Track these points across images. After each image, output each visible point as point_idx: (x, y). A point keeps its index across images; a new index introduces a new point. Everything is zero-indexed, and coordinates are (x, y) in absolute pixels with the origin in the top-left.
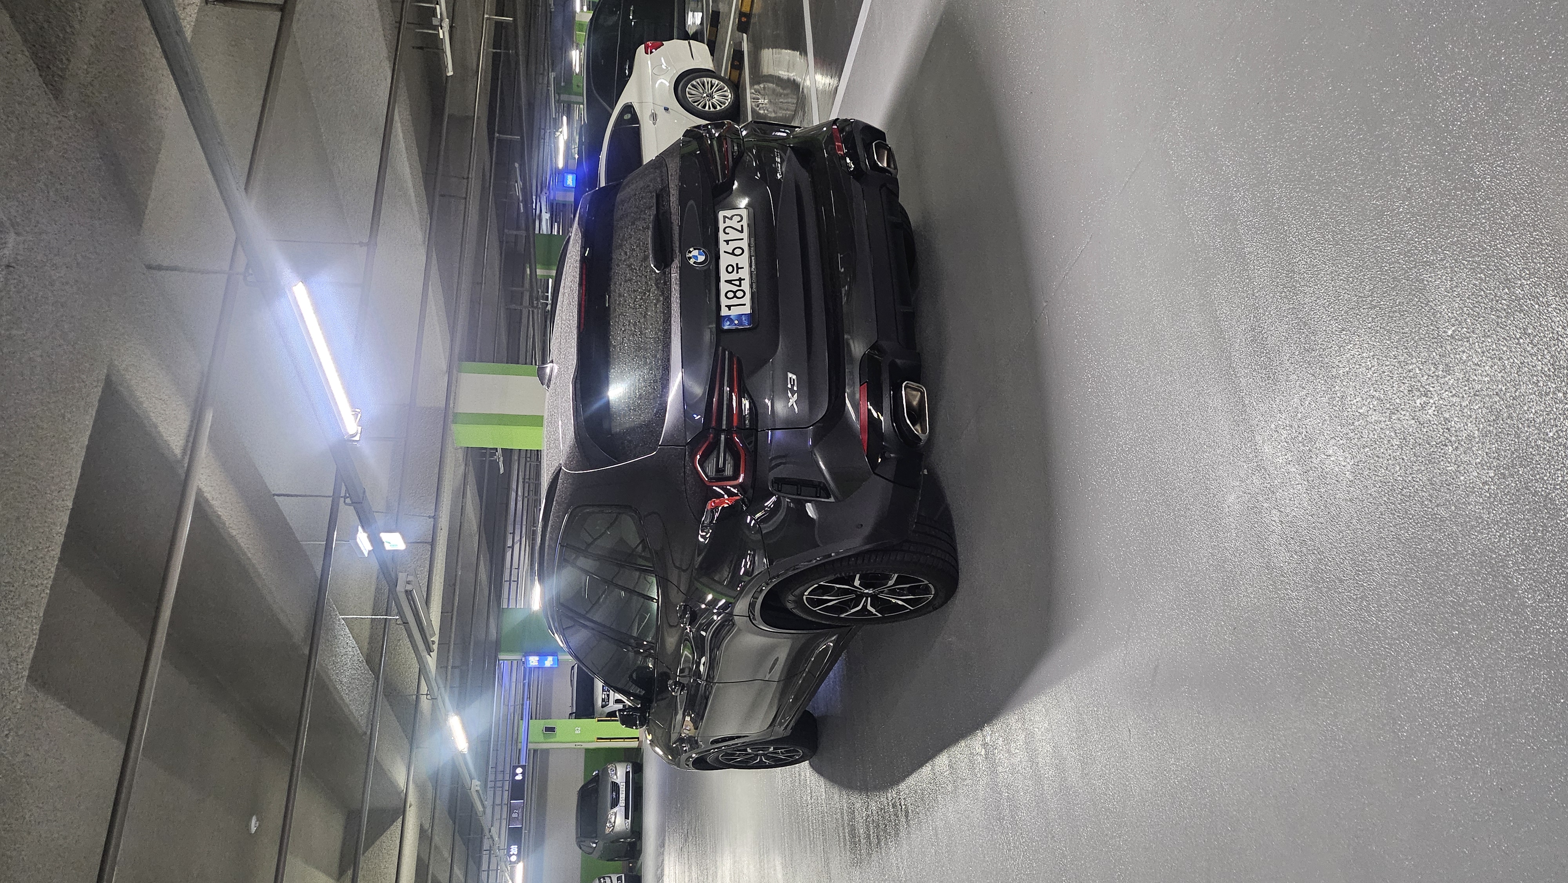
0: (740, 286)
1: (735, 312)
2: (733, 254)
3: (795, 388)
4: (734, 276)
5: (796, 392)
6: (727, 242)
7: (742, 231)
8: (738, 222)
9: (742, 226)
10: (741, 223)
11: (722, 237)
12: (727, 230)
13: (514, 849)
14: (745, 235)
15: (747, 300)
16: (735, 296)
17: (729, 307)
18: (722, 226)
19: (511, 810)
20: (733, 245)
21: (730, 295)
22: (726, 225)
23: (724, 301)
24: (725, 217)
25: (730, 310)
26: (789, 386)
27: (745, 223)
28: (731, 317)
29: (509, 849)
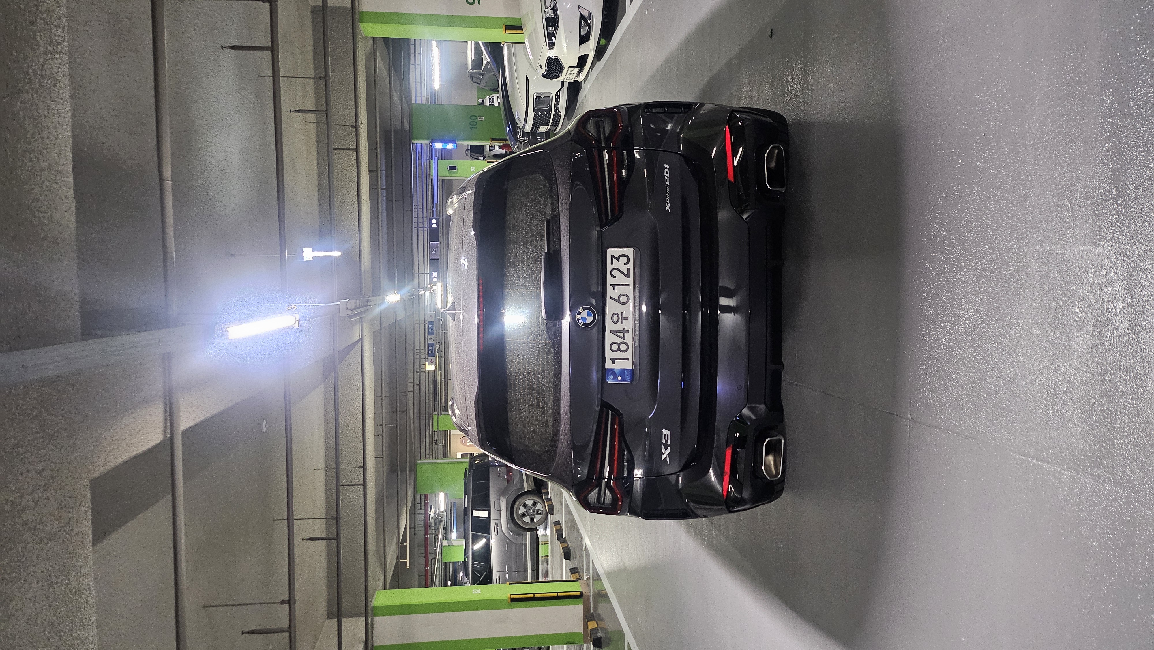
0: (624, 338)
1: (619, 365)
2: (618, 301)
3: (669, 443)
4: (618, 327)
5: (669, 446)
6: (613, 286)
7: (627, 276)
8: (625, 264)
9: (628, 269)
10: (628, 266)
11: (609, 280)
12: (615, 273)
13: (435, 274)
14: (630, 281)
15: (629, 354)
16: (619, 349)
17: (613, 360)
18: (609, 267)
19: (430, 248)
20: (619, 290)
21: (615, 347)
22: (613, 266)
23: (609, 354)
24: (612, 256)
25: (614, 363)
26: (664, 441)
27: (631, 265)
28: (615, 371)
29: (431, 274)
